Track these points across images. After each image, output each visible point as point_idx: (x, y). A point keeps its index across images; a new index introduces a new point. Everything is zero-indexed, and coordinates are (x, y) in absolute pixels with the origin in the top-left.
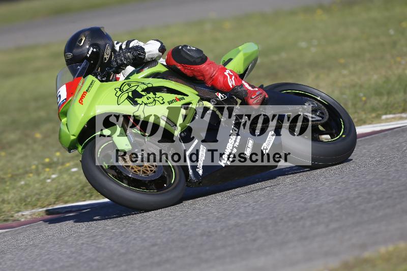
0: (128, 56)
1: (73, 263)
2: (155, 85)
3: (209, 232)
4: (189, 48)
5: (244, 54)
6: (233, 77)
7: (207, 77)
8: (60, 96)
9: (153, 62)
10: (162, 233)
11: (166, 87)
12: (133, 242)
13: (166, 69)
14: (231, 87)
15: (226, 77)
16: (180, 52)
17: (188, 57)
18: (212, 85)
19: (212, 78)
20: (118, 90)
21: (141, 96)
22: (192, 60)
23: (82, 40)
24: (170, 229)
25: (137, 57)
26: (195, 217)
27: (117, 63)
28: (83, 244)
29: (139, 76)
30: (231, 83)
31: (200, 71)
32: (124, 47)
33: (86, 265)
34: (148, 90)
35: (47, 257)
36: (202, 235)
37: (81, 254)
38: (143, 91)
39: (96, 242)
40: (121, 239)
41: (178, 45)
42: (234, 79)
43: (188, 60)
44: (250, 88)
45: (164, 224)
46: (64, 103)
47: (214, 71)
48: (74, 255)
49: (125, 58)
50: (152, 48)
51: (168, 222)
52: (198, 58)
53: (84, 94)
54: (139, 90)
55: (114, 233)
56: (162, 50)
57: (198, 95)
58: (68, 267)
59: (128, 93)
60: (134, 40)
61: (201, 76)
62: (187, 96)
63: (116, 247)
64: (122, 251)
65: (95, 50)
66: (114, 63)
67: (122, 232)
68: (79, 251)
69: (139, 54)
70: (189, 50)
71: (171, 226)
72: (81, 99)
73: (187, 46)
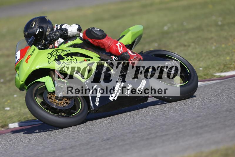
0: (57, 34)
1: (152, 126)
2: (72, 52)
3: (231, 109)
4: (95, 29)
5: (132, 33)
6: (122, 47)
7: (106, 47)
8: (16, 57)
9: (74, 37)
10: (203, 109)
11: (79, 53)
12: (187, 114)
13: (82, 42)
14: (120, 53)
15: (117, 47)
16: (90, 32)
17: (95, 35)
18: (109, 52)
19: (109, 47)
20: (49, 54)
21: (63, 58)
22: (97, 36)
23: (33, 24)
24: (208, 107)
25: (63, 35)
26: (222, 101)
27: (50, 38)
28: (158, 115)
29: (64, 46)
30: (121, 50)
31: (101, 43)
32: (58, 28)
33: (159, 128)
34: (68, 55)
35: (138, 122)
36: (226, 111)
37: (157, 121)
38: (65, 55)
39: (165, 114)
40: (179, 113)
41: (89, 28)
42: (122, 48)
43: (95, 36)
44: (132, 54)
45: (205, 104)
46: (18, 62)
47: (110, 43)
48: (153, 121)
49: (55, 35)
50: (72, 29)
51: (207, 103)
52: (100, 35)
53: (28, 57)
54: (62, 55)
55: (176, 109)
56: (79, 30)
57: (99, 58)
58: (149, 128)
59: (55, 56)
60: (65, 24)
61: (103, 46)
62: (92, 58)
63: (176, 117)
64: (181, 120)
65: (41, 30)
66: (49, 38)
67: (180, 109)
68: (156, 119)
69: (64, 33)
70: (96, 31)
71: (209, 105)
72: (27, 60)
73: (95, 28)
